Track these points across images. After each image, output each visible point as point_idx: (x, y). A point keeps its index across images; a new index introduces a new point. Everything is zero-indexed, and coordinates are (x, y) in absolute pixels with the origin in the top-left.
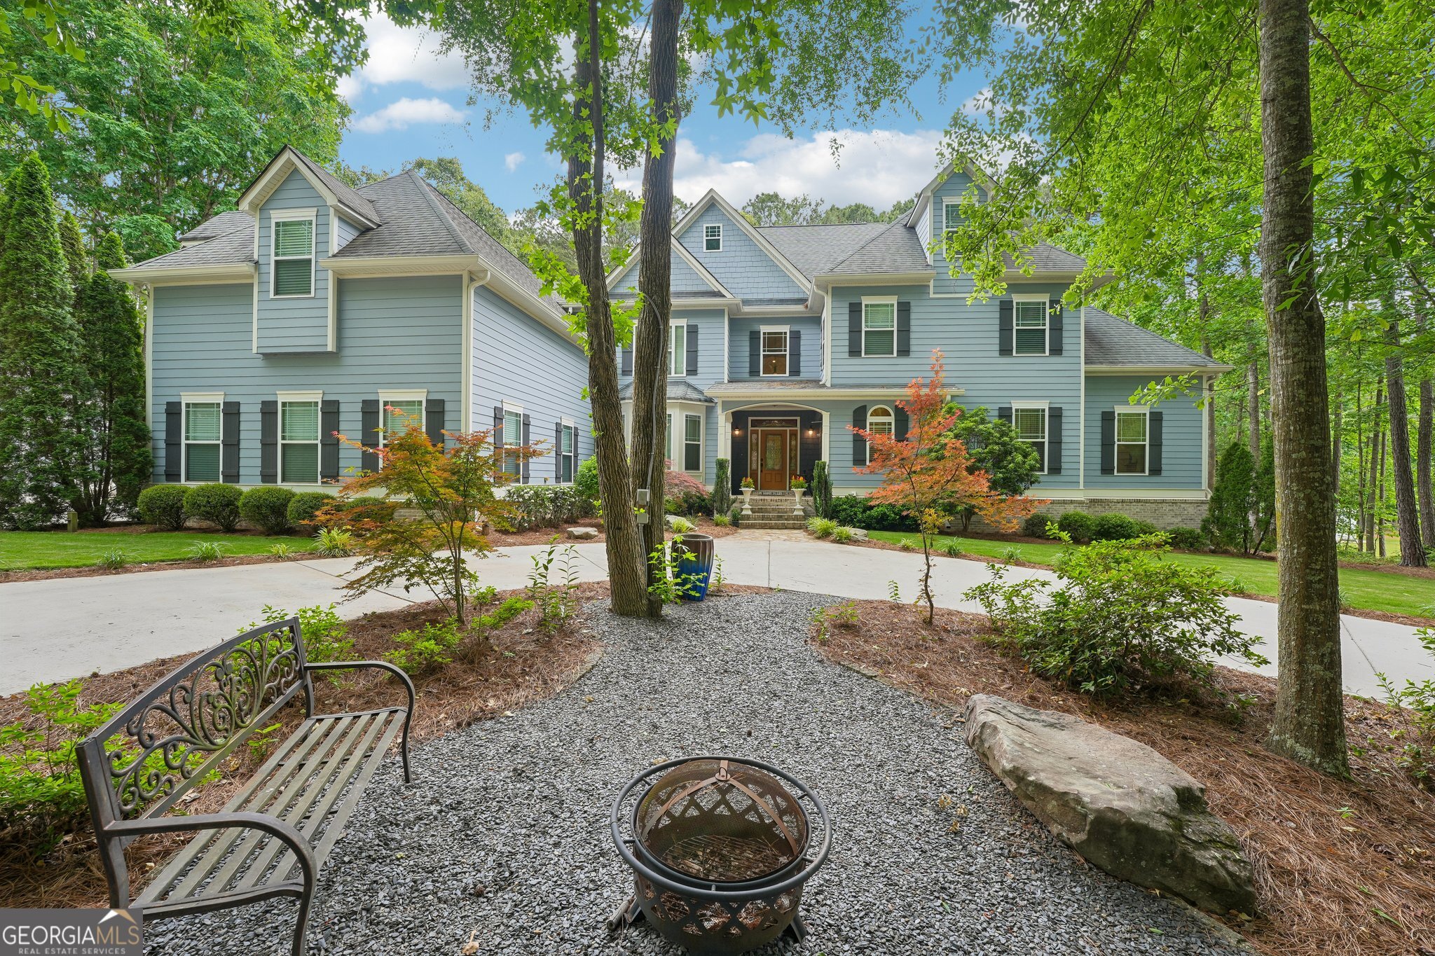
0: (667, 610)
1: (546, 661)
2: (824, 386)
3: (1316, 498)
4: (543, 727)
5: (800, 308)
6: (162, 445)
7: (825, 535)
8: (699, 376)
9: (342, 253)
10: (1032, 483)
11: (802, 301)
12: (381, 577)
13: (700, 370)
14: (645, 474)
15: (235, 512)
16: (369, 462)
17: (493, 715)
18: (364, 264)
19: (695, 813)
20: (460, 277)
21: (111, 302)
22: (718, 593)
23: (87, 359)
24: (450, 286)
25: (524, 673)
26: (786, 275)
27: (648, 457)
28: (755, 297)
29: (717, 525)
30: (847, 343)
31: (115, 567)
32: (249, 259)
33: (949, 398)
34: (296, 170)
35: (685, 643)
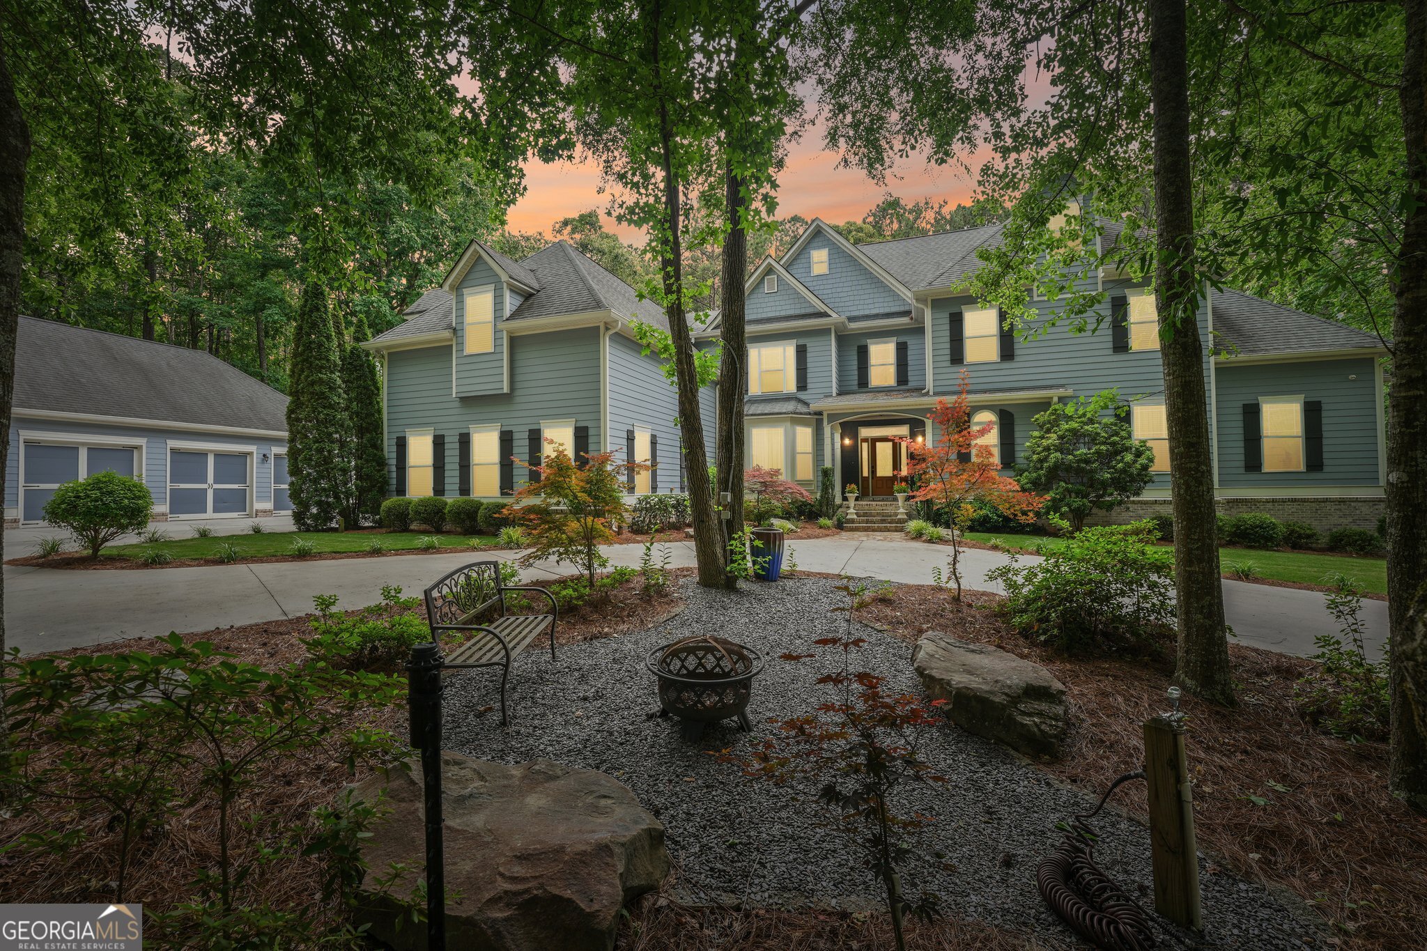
0: (742, 585)
1: (644, 610)
2: (927, 394)
3: (1193, 483)
4: (636, 643)
5: (905, 320)
6: (394, 469)
7: (918, 536)
8: (809, 392)
9: (513, 316)
10: (1145, 483)
11: (907, 313)
12: (543, 554)
13: (809, 386)
14: (727, 481)
15: (443, 519)
16: (534, 476)
17: (606, 635)
18: (530, 324)
19: (702, 671)
20: (598, 327)
21: (362, 366)
22: (791, 576)
23: (347, 409)
24: (590, 336)
25: (629, 616)
26: (891, 290)
27: (730, 467)
28: (862, 313)
29: (821, 527)
30: (948, 352)
31: (376, 552)
32: (449, 327)
33: (1055, 399)
34: (480, 257)
35: (748, 605)
